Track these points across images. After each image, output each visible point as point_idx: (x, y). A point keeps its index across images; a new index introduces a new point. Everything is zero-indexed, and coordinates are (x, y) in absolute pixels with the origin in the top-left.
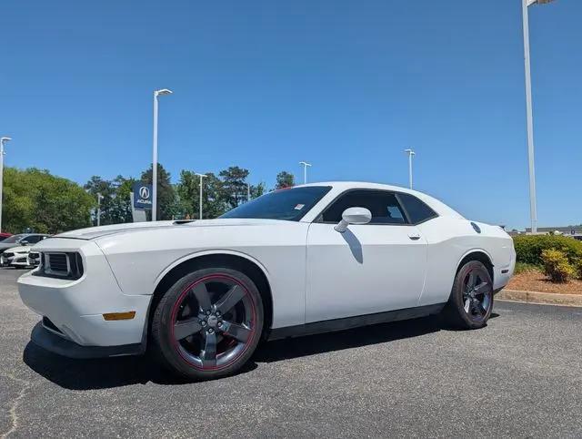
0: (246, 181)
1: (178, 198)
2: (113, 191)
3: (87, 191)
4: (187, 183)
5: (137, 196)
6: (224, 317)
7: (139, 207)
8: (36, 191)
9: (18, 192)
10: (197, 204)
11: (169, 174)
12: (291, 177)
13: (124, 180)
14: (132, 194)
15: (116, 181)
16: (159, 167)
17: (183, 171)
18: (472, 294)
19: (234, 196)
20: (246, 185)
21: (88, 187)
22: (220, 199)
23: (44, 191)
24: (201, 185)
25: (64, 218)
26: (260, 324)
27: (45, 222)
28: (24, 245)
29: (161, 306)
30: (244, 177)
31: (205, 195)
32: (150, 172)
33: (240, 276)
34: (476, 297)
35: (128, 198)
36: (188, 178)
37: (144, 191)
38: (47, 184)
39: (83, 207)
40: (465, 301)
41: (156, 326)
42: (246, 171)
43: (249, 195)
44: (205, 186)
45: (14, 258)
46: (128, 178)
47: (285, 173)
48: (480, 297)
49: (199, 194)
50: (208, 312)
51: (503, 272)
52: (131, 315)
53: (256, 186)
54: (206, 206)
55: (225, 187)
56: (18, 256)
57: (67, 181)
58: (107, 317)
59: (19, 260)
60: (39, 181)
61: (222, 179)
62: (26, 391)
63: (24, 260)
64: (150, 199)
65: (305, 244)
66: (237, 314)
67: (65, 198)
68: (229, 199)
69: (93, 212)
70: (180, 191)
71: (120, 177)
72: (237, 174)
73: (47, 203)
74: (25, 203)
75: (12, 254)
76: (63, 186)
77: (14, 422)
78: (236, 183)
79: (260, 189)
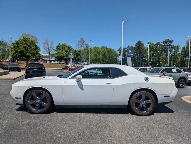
1: (147, 52)
2: (126, 51)
5: (128, 53)
7: (129, 56)
11: (144, 44)
15: (127, 47)
16: (141, 42)
20: (172, 46)
21: (119, 50)
22: (162, 51)
23: (105, 53)
24: (148, 48)
30: (171, 43)
31: (156, 50)
38: (106, 51)
42: (173, 41)
44: (156, 47)
52: (20, 98)
53: (176, 46)
57: (111, 49)
58: (16, 98)
60: (103, 50)
61: (163, 44)
65: (62, 85)
68: (165, 51)
71: (129, 46)
72: (169, 41)
73: (106, 56)
76: (110, 51)
79: (178, 47)
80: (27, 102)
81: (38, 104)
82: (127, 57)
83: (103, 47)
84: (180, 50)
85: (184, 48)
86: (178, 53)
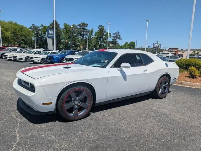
0: (87, 28)
1: (63, 33)
2: (39, 30)
3: (30, 30)
4: (66, 28)
5: (48, 33)
6: (80, 101)
7: (49, 37)
8: (12, 30)
9: (7, 30)
10: (70, 36)
11: (59, 24)
12: (103, 27)
13: (43, 26)
14: (46, 32)
15: (41, 26)
16: (56, 22)
17: (64, 24)
18: (162, 87)
19: (83, 33)
20: (87, 29)
21: (31, 28)
22: (78, 34)
23: (15, 30)
24: (71, 30)
25: (23, 40)
26: (92, 103)
27: (16, 41)
28: (10, 52)
29: (60, 99)
30: (86, 26)
31: (72, 33)
32: (53, 23)
33: (86, 88)
34: (164, 88)
35: (45, 33)
36: (66, 26)
37: (51, 31)
38: (16, 27)
39: (29, 36)
40: (159, 89)
41: (59, 106)
42: (87, 24)
43: (88, 33)
44: (72, 30)
45: (8, 57)
46: (45, 26)
47: (101, 25)
48: (165, 88)
49: (70, 32)
50: (75, 100)
51: (174, 79)
52: (51, 103)
53: (91, 30)
54: (73, 37)
55: (79, 30)
56: (9, 56)
57: (23, 26)
58: (44, 104)
59: (10, 58)
61: (79, 27)
62: (20, 124)
63: (11, 57)
64: (53, 34)
65: (107, 77)
66: (84, 100)
67: (23, 33)
68: (81, 34)
69: (33, 38)
70: (63, 31)
71: (42, 25)
72: (84, 25)
73: (17, 34)
74: (9, 34)
75: (7, 56)
76: (22, 28)
77: (18, 137)
78: (83, 29)
79: (92, 31)
80: (62, 107)
81: (76, 107)
82: (47, 38)
83: (11, 23)
84: (94, 34)
85: (96, 33)
86: (92, 37)
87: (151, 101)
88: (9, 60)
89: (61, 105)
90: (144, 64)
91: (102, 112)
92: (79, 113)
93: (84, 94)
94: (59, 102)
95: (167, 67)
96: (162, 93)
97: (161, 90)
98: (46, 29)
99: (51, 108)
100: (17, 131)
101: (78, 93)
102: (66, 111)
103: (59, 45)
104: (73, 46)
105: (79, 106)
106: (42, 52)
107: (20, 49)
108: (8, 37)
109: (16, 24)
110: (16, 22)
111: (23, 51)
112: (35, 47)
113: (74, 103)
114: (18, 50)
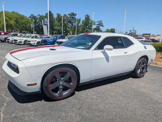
0: (76, 17)
1: (56, 22)
2: (37, 19)
3: (30, 19)
4: (58, 17)
5: (44, 21)
6: (65, 82)
7: (44, 24)
8: (15, 19)
9: (10, 19)
10: (62, 24)
11: (53, 14)
12: (89, 16)
13: (40, 16)
15: (38, 16)
16: (50, 12)
17: (57, 13)
18: (141, 68)
19: (72, 22)
20: (76, 18)
21: (30, 17)
22: (68, 22)
23: (17, 18)
24: (62, 18)
25: (24, 27)
26: (76, 83)
27: (19, 28)
28: (12, 36)
29: (45, 80)
30: (75, 16)
31: (64, 21)
32: (47, 13)
34: (142, 68)
35: (41, 21)
36: (59, 15)
37: (46, 20)
38: (18, 16)
39: (29, 24)
42: (76, 14)
43: (76, 21)
44: (64, 18)
47: (87, 15)
49: (62, 21)
50: (60, 81)
51: (151, 60)
52: (36, 84)
54: (64, 24)
55: (69, 19)
56: (11, 40)
57: (24, 15)
58: (28, 85)
61: (69, 16)
65: (91, 58)
66: (69, 80)
67: (24, 21)
68: (70, 22)
69: (32, 25)
70: (57, 20)
71: (39, 15)
72: (73, 15)
73: (19, 22)
74: (12, 22)
75: (9, 39)
76: (23, 17)
78: (73, 18)
79: (80, 20)
80: (47, 87)
81: (61, 87)
82: (43, 25)
83: (13, 12)
84: (81, 22)
85: (83, 21)
86: (79, 25)
87: (130, 80)
88: (11, 43)
89: (46, 85)
90: (125, 46)
91: (86, 91)
92: (64, 93)
93: (68, 75)
94: (44, 82)
95: (146, 49)
96: (141, 73)
97: (139, 70)
98: (42, 18)
99: (37, 88)
100: (2, 111)
101: (63, 74)
102: (51, 91)
103: (53, 31)
104: (64, 31)
105: (64, 86)
106: (38, 37)
107: (21, 34)
108: (12, 24)
109: (17, 14)
110: (17, 12)
111: (22, 36)
112: (34, 33)
113: (59, 83)
114: (19, 35)
